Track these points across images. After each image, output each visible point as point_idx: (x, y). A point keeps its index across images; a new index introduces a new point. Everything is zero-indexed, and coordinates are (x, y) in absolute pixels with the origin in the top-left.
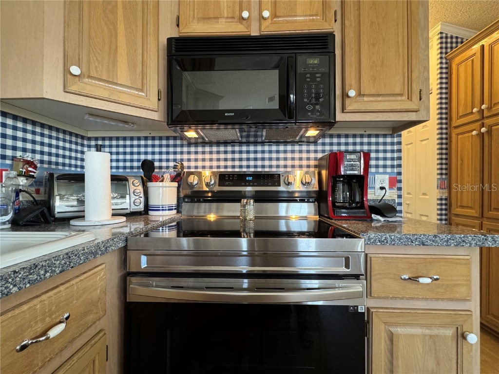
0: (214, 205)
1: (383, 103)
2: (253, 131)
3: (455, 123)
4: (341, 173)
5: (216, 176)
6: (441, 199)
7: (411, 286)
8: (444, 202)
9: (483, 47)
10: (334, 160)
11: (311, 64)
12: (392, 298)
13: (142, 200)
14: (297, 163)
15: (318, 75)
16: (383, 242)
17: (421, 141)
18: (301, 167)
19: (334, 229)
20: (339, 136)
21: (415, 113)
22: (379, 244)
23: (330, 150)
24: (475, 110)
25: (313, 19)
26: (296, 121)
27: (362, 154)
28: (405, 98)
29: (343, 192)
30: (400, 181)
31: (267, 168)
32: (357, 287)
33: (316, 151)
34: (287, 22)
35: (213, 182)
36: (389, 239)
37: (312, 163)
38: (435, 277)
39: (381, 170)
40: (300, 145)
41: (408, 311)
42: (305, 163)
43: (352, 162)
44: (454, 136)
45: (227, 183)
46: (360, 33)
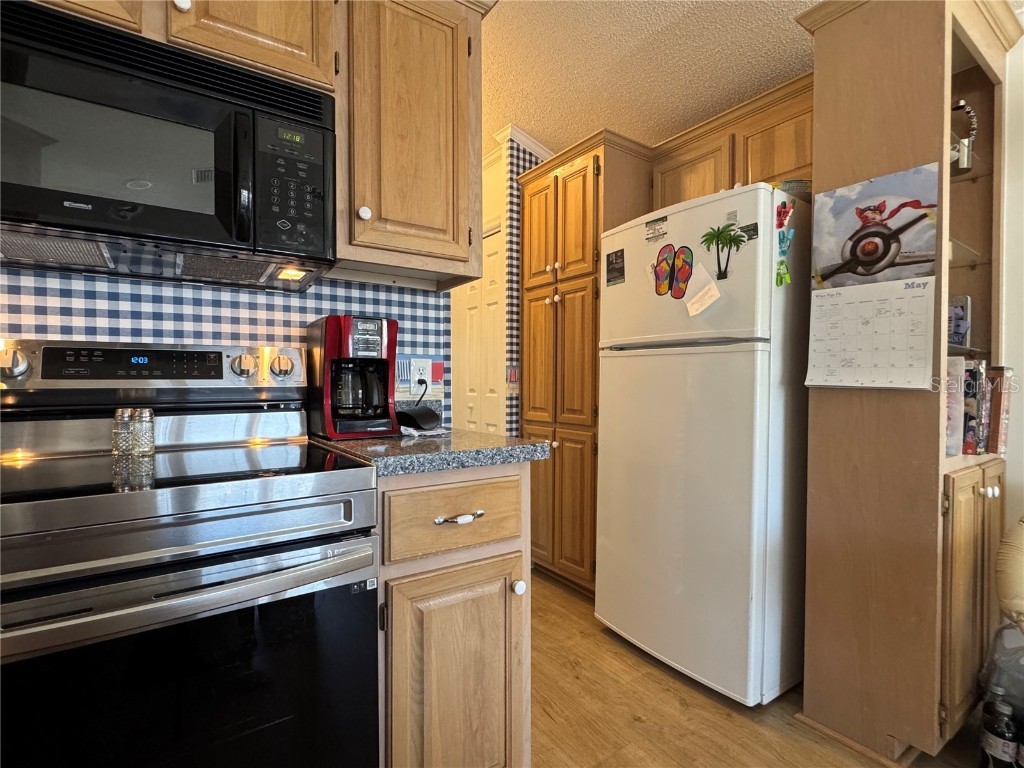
0: (28, 427)
1: (417, 240)
2: (149, 253)
3: (529, 283)
4: (348, 353)
5: (34, 353)
6: (511, 399)
7: (448, 532)
8: (514, 402)
9: (556, 178)
10: (335, 329)
11: (288, 141)
12: (422, 557)
14: (262, 330)
15: (301, 166)
16: (407, 468)
17: (489, 305)
18: (270, 338)
19: (336, 458)
20: (348, 285)
21: (462, 264)
22: (401, 472)
23: (331, 310)
24: (548, 268)
25: (292, 53)
26: (255, 247)
27: (385, 323)
28: (449, 237)
29: (353, 389)
30: (448, 370)
31: (188, 337)
32: (364, 548)
33: (303, 310)
34: (237, 37)
35: (22, 367)
36: (416, 463)
37: (296, 332)
38: (479, 512)
39: (420, 351)
40: (268, 294)
41: (443, 571)
42: (279, 331)
43: (367, 336)
44: (526, 303)
45: (72, 371)
46: (379, 109)
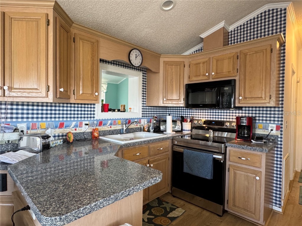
1: (254, 101)
4: (239, 124)
7: (241, 160)
11: (225, 90)
12: (236, 163)
13: (180, 127)
15: (227, 93)
21: (268, 104)
30: (282, 128)
35: (201, 123)
38: (249, 159)
39: (272, 122)
43: (243, 121)
45: (206, 124)
